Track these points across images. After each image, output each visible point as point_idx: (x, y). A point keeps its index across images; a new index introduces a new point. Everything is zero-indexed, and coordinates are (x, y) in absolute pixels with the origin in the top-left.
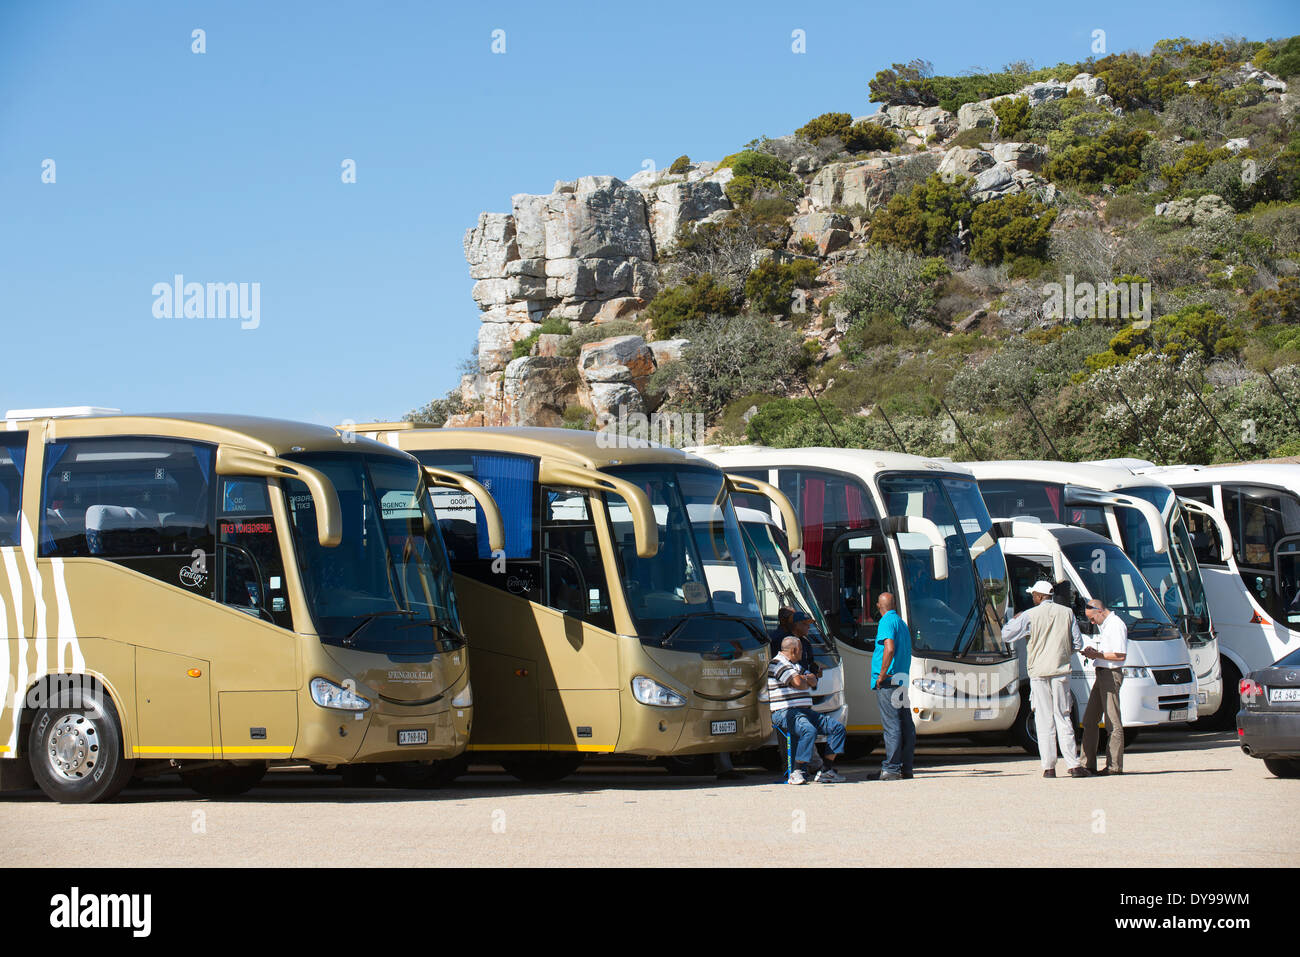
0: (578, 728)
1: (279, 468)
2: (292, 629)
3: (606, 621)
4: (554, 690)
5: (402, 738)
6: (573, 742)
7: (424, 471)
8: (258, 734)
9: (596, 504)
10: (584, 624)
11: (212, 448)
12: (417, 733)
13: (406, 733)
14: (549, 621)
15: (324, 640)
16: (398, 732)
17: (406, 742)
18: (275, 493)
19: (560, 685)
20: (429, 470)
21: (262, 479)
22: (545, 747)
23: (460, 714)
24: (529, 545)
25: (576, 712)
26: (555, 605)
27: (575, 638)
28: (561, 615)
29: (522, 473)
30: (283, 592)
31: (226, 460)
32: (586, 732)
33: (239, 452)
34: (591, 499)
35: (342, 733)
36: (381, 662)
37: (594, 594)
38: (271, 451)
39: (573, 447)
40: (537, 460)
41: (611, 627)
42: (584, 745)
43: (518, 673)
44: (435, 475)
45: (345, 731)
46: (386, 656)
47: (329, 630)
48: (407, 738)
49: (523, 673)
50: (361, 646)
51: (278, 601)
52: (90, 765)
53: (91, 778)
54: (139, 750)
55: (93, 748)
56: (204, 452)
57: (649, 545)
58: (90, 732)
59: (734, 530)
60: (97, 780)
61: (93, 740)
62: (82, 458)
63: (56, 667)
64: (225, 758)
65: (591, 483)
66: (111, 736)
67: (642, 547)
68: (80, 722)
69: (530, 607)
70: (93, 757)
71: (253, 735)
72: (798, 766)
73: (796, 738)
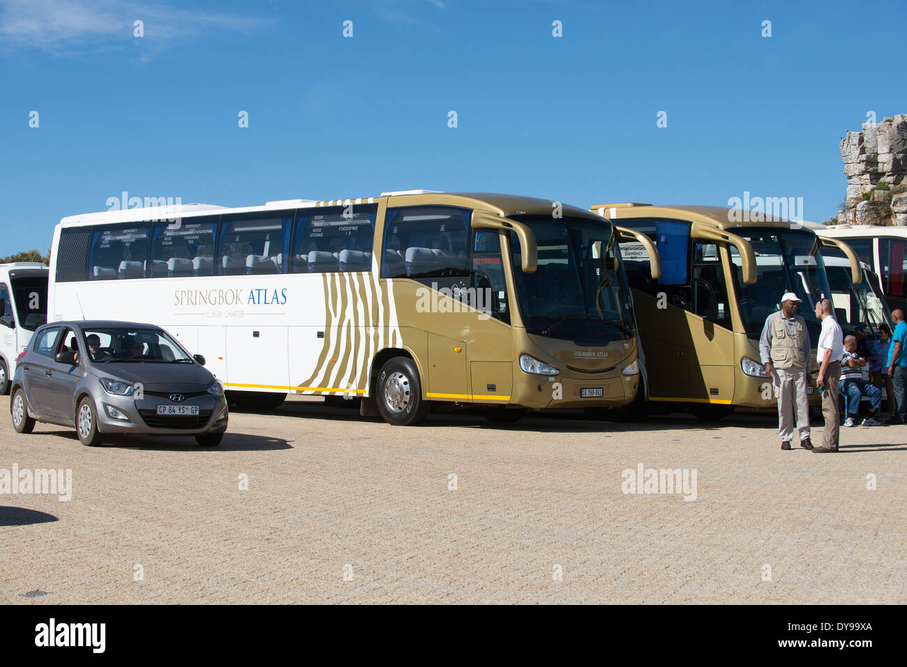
0: (711, 389)
1: (504, 223)
2: (510, 324)
3: (727, 323)
4: (698, 365)
5: (584, 393)
6: (707, 397)
7: (615, 229)
8: (492, 388)
9: (723, 251)
10: (715, 325)
11: (470, 211)
12: (595, 390)
13: (587, 390)
14: (695, 322)
15: (528, 331)
16: (581, 389)
17: (587, 395)
18: (503, 239)
19: (701, 363)
20: (618, 228)
21: (495, 231)
22: (692, 400)
23: (628, 379)
24: (685, 276)
25: (710, 380)
26: (700, 313)
27: (710, 333)
28: (702, 319)
29: (681, 231)
30: (506, 300)
31: (477, 219)
32: (715, 392)
33: (486, 214)
34: (721, 248)
35: (540, 388)
36: (569, 345)
37: (721, 307)
38: (502, 214)
39: (713, 216)
40: (690, 223)
41: (731, 328)
42: (714, 400)
43: (678, 354)
44: (622, 231)
45: (542, 388)
46: (573, 342)
47: (531, 325)
48: (587, 393)
49: (680, 355)
50: (554, 335)
51: (503, 306)
52: (405, 403)
53: (405, 410)
54: (430, 395)
55: (407, 393)
56: (467, 215)
57: (751, 276)
58: (405, 383)
59: (822, 270)
60: (408, 412)
61: (407, 388)
62: (406, 219)
63: (388, 344)
64: (474, 402)
65: (720, 238)
66: (416, 386)
67: (746, 277)
68: (401, 377)
69: (685, 314)
70: (407, 398)
71: (488, 389)
72: (850, 415)
73: (849, 398)
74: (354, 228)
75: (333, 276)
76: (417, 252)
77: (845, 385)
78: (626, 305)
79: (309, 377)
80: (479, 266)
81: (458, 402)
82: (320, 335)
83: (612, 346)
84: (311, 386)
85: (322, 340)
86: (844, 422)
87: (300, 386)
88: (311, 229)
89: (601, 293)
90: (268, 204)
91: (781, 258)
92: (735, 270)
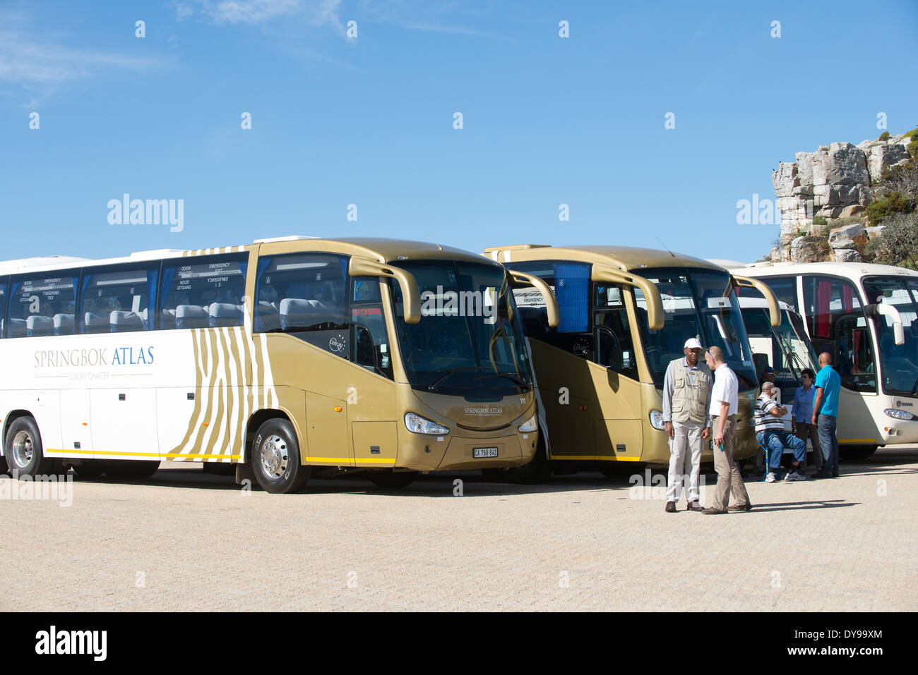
0: (617, 445)
1: (384, 270)
2: (393, 379)
3: (633, 373)
4: (602, 420)
5: (477, 453)
6: (614, 455)
7: (508, 273)
8: (375, 450)
9: (627, 294)
10: (619, 375)
11: (348, 258)
12: (489, 449)
13: (480, 450)
14: (598, 373)
15: (413, 387)
16: (474, 449)
17: (480, 456)
18: (384, 288)
19: (605, 417)
20: (512, 272)
21: (376, 278)
22: (597, 458)
23: (525, 436)
24: (586, 323)
25: (616, 434)
26: (604, 363)
27: (614, 385)
28: (606, 369)
29: (580, 274)
30: (388, 353)
31: (355, 267)
32: (622, 448)
33: (365, 261)
34: (624, 291)
35: (427, 449)
36: (459, 401)
37: (626, 355)
38: (382, 260)
39: (615, 256)
40: (591, 265)
41: (637, 379)
42: (620, 457)
43: (581, 408)
44: (516, 276)
45: (430, 449)
46: (463, 398)
47: (418, 381)
48: (480, 453)
49: (583, 408)
50: (444, 390)
51: (385, 360)
52: (283, 468)
53: (283, 477)
54: (309, 460)
55: (285, 458)
56: (344, 261)
57: (657, 321)
58: (283, 447)
59: (737, 312)
60: (286, 478)
61: (285, 452)
62: (280, 268)
63: (263, 404)
64: (357, 466)
65: (623, 281)
66: (294, 450)
67: (652, 322)
68: (278, 440)
69: (587, 364)
70: (285, 463)
71: (372, 451)
72: (772, 470)
73: (770, 451)
74: (224, 279)
75: (202, 332)
76: (293, 303)
77: (765, 437)
78: (522, 355)
79: (179, 443)
80: (358, 317)
81: (342, 467)
82: (191, 396)
83: (507, 401)
84: (182, 452)
85: (192, 402)
86: (765, 478)
87: (171, 452)
88: (177, 281)
89: (495, 343)
90: (132, 254)
91: (692, 300)
92: (641, 315)
